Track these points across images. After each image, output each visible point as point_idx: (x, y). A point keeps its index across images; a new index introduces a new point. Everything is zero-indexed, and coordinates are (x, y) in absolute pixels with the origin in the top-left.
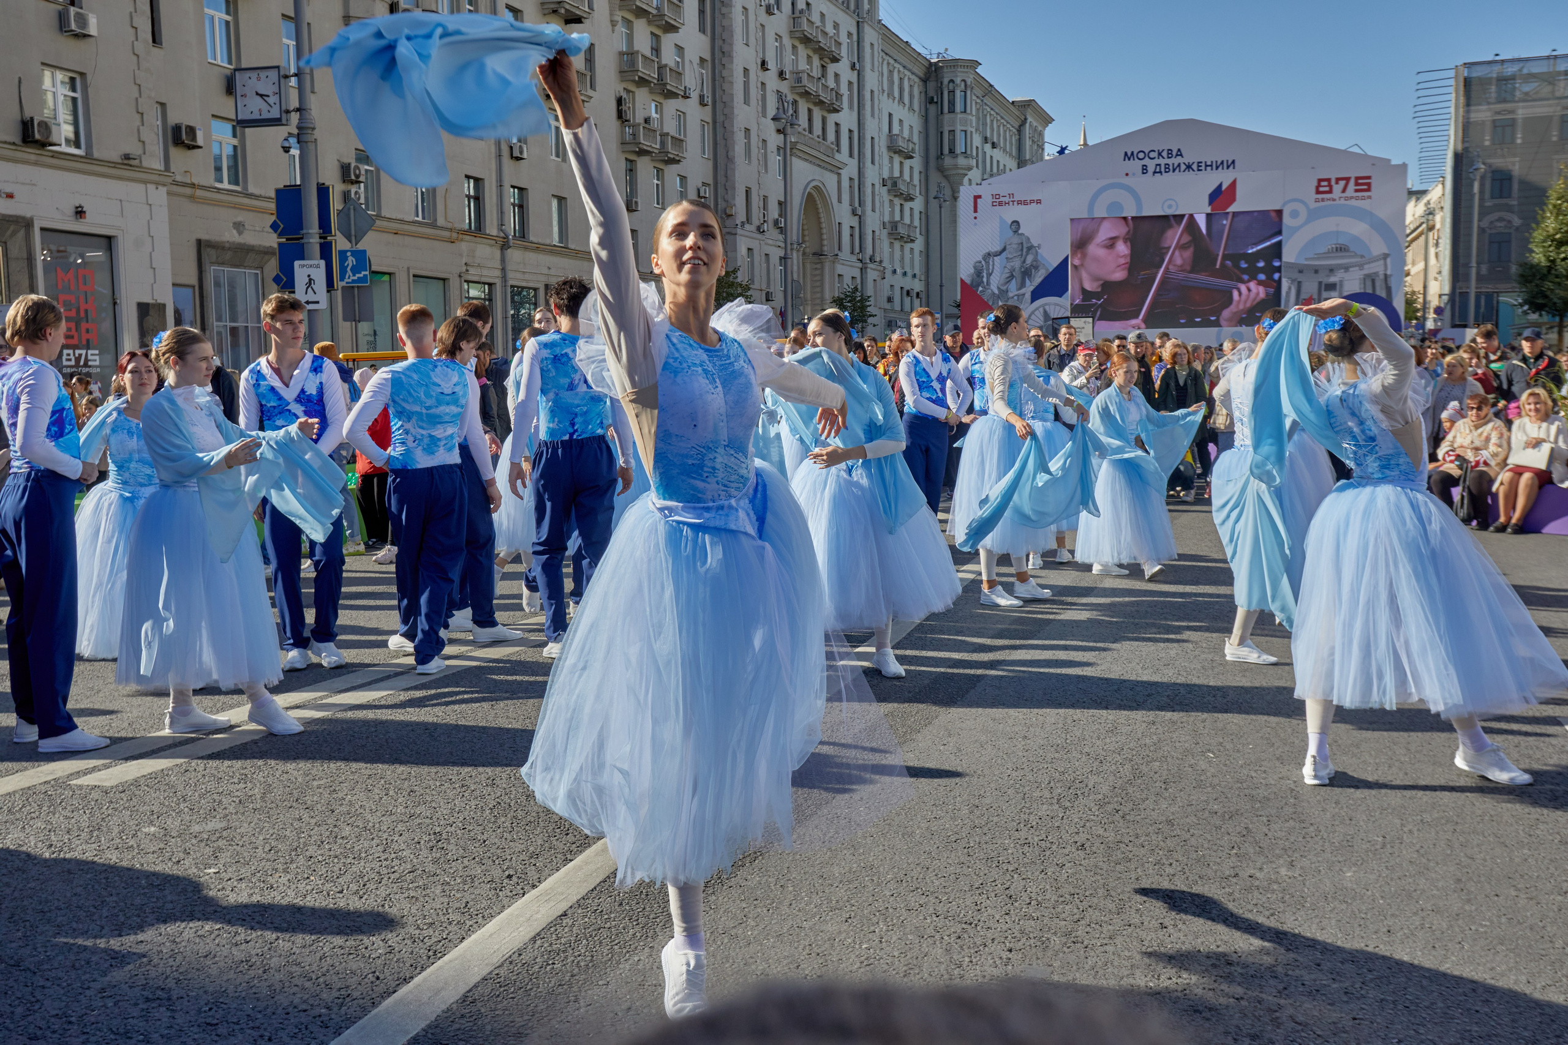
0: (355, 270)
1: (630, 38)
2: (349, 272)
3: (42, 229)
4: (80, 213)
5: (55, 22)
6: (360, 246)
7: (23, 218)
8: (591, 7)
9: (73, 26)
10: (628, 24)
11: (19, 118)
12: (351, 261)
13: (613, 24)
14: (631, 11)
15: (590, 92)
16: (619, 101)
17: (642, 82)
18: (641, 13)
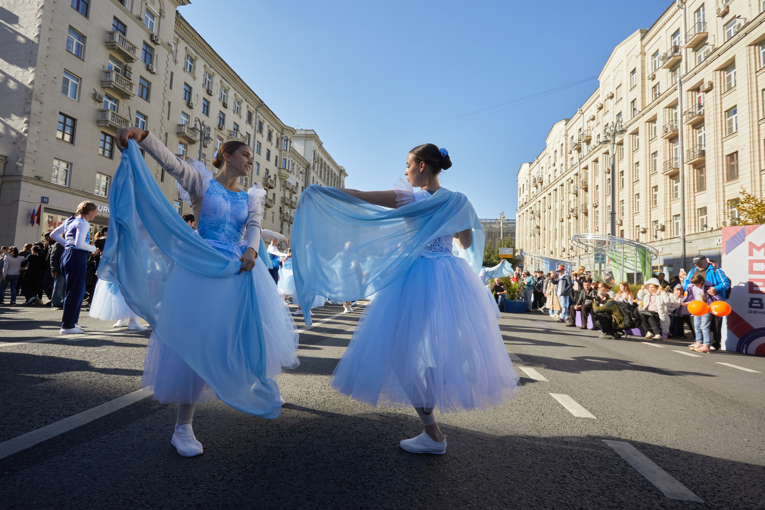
1: (285, 194)
8: (275, 185)
10: (284, 191)
13: (281, 190)
14: (285, 188)
15: (273, 205)
16: (281, 208)
17: (287, 204)
18: (288, 189)
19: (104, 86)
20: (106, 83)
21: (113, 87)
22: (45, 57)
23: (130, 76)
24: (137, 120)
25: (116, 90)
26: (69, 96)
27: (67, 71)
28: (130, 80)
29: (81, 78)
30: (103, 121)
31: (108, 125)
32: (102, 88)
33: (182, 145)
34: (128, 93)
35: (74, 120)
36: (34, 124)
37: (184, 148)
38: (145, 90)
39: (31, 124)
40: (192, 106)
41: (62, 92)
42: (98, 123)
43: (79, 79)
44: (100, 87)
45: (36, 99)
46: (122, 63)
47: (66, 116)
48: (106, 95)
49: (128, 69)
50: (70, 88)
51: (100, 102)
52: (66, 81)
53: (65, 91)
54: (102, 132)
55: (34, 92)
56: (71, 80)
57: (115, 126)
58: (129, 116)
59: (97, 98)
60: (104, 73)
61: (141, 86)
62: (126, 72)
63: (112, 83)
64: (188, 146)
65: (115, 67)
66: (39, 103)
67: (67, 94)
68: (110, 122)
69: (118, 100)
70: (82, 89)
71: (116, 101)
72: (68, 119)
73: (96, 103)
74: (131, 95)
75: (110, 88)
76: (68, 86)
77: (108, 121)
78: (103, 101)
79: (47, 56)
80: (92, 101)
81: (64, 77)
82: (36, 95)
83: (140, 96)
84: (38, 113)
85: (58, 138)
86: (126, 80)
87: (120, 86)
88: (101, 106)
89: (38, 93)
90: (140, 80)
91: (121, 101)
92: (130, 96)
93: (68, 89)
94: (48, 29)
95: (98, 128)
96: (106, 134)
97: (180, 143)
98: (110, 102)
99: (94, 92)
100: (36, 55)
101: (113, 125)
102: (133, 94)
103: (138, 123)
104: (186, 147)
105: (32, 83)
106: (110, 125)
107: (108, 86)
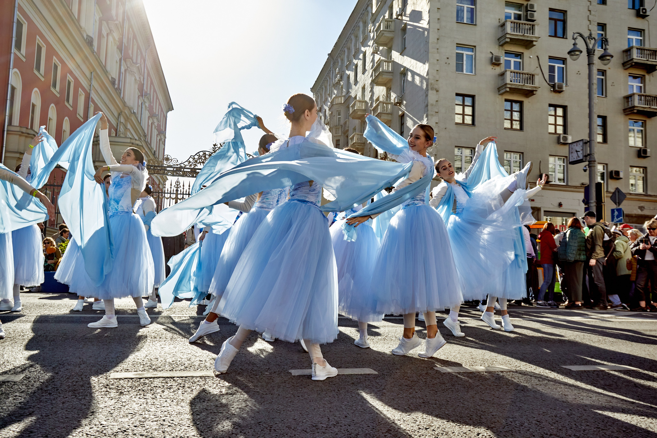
0: (618, 217)
2: (616, 218)
3: (545, 211)
4: (560, 205)
5: (556, 141)
6: (620, 207)
7: (536, 208)
9: (562, 141)
11: (539, 174)
12: (616, 213)
19: (501, 43)
20: (503, 39)
21: (508, 40)
22: (436, 41)
23: (532, 16)
24: (552, 69)
25: (514, 41)
26: (465, 72)
27: (459, 46)
28: (533, 21)
29: (475, 46)
30: (503, 86)
31: (508, 90)
32: (501, 47)
33: (637, 80)
34: (529, 39)
35: (473, 97)
36: (432, 115)
37: (642, 83)
38: (560, 24)
39: (429, 116)
40: (646, 12)
41: (457, 70)
42: (499, 91)
43: (472, 48)
44: (497, 47)
45: (432, 89)
46: (523, 4)
47: (464, 96)
48: (506, 53)
49: (529, 9)
50: (465, 62)
51: (499, 65)
52: (459, 57)
53: (459, 68)
54: (506, 100)
55: (430, 81)
56: (465, 53)
57: (517, 87)
58: (539, 69)
59: (494, 61)
60: (500, 28)
61: (553, 22)
62: (527, 14)
63: (508, 36)
64: (647, 77)
65: (515, 14)
66: (435, 92)
67: (462, 71)
68: (510, 84)
69: (523, 53)
70: (477, 58)
71: (519, 55)
72: (466, 99)
73: (494, 68)
74: (534, 39)
75: (506, 43)
76: (463, 61)
77: (506, 84)
78: (502, 61)
79: (438, 39)
80: (491, 67)
81: (457, 53)
82: (431, 84)
83: (553, 35)
84: (434, 103)
85: (457, 124)
86: (528, 24)
87: (518, 35)
88: (498, 70)
89: (433, 82)
90: (550, 14)
91: (527, 53)
92: (532, 41)
93: (463, 64)
94: (436, 9)
95: (500, 97)
96: (512, 101)
97: (635, 77)
98: (513, 60)
99: (491, 56)
100: (428, 42)
101: (513, 87)
102: (536, 37)
103: (554, 72)
104: (642, 79)
105: (428, 74)
106: (510, 88)
107: (504, 41)
